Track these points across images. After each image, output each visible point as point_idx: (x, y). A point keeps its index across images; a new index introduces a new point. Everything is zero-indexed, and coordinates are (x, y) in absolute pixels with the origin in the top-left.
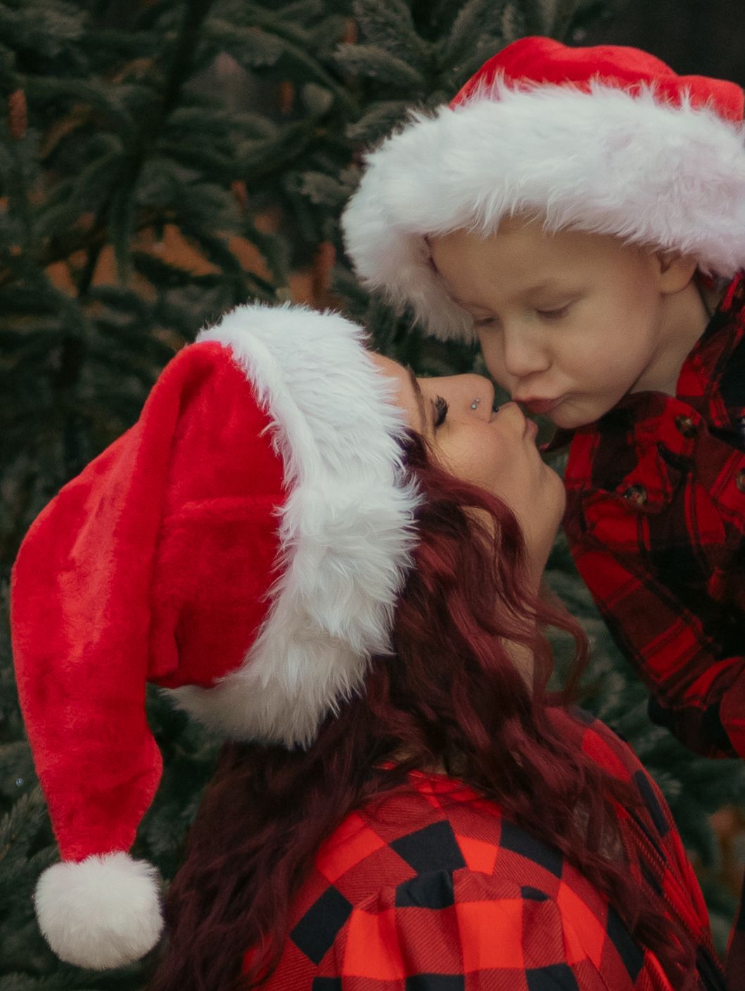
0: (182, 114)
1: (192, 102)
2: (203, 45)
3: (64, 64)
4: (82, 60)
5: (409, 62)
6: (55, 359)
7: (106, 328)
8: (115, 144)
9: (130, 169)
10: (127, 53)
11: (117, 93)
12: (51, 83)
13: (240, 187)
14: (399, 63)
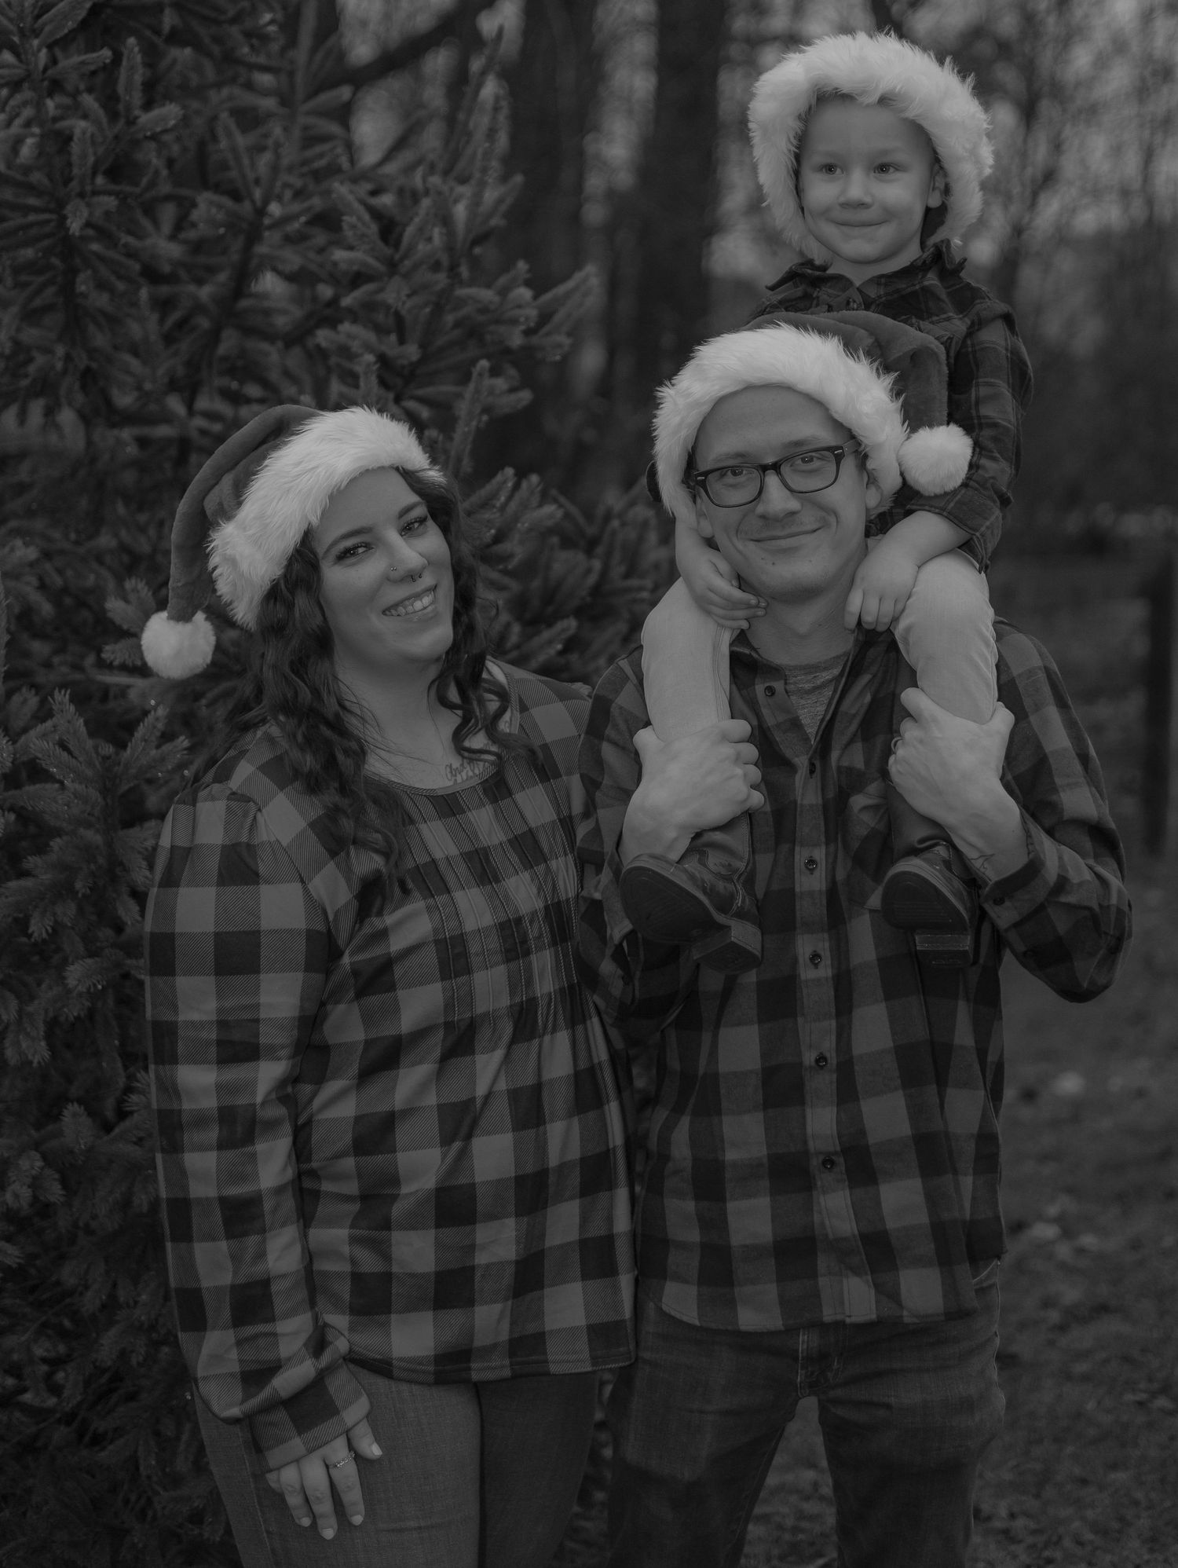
0: (244, 303)
1: (251, 295)
2: (254, 262)
3: (171, 279)
4: (182, 273)
5: (377, 259)
6: (173, 452)
7: (203, 432)
8: (204, 323)
9: (215, 336)
10: (212, 270)
11: (205, 292)
12: (164, 290)
13: (280, 344)
14: (371, 261)
